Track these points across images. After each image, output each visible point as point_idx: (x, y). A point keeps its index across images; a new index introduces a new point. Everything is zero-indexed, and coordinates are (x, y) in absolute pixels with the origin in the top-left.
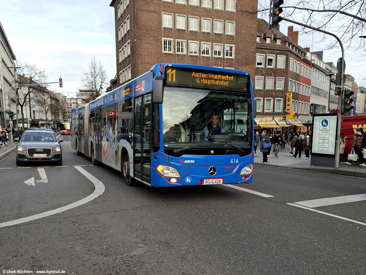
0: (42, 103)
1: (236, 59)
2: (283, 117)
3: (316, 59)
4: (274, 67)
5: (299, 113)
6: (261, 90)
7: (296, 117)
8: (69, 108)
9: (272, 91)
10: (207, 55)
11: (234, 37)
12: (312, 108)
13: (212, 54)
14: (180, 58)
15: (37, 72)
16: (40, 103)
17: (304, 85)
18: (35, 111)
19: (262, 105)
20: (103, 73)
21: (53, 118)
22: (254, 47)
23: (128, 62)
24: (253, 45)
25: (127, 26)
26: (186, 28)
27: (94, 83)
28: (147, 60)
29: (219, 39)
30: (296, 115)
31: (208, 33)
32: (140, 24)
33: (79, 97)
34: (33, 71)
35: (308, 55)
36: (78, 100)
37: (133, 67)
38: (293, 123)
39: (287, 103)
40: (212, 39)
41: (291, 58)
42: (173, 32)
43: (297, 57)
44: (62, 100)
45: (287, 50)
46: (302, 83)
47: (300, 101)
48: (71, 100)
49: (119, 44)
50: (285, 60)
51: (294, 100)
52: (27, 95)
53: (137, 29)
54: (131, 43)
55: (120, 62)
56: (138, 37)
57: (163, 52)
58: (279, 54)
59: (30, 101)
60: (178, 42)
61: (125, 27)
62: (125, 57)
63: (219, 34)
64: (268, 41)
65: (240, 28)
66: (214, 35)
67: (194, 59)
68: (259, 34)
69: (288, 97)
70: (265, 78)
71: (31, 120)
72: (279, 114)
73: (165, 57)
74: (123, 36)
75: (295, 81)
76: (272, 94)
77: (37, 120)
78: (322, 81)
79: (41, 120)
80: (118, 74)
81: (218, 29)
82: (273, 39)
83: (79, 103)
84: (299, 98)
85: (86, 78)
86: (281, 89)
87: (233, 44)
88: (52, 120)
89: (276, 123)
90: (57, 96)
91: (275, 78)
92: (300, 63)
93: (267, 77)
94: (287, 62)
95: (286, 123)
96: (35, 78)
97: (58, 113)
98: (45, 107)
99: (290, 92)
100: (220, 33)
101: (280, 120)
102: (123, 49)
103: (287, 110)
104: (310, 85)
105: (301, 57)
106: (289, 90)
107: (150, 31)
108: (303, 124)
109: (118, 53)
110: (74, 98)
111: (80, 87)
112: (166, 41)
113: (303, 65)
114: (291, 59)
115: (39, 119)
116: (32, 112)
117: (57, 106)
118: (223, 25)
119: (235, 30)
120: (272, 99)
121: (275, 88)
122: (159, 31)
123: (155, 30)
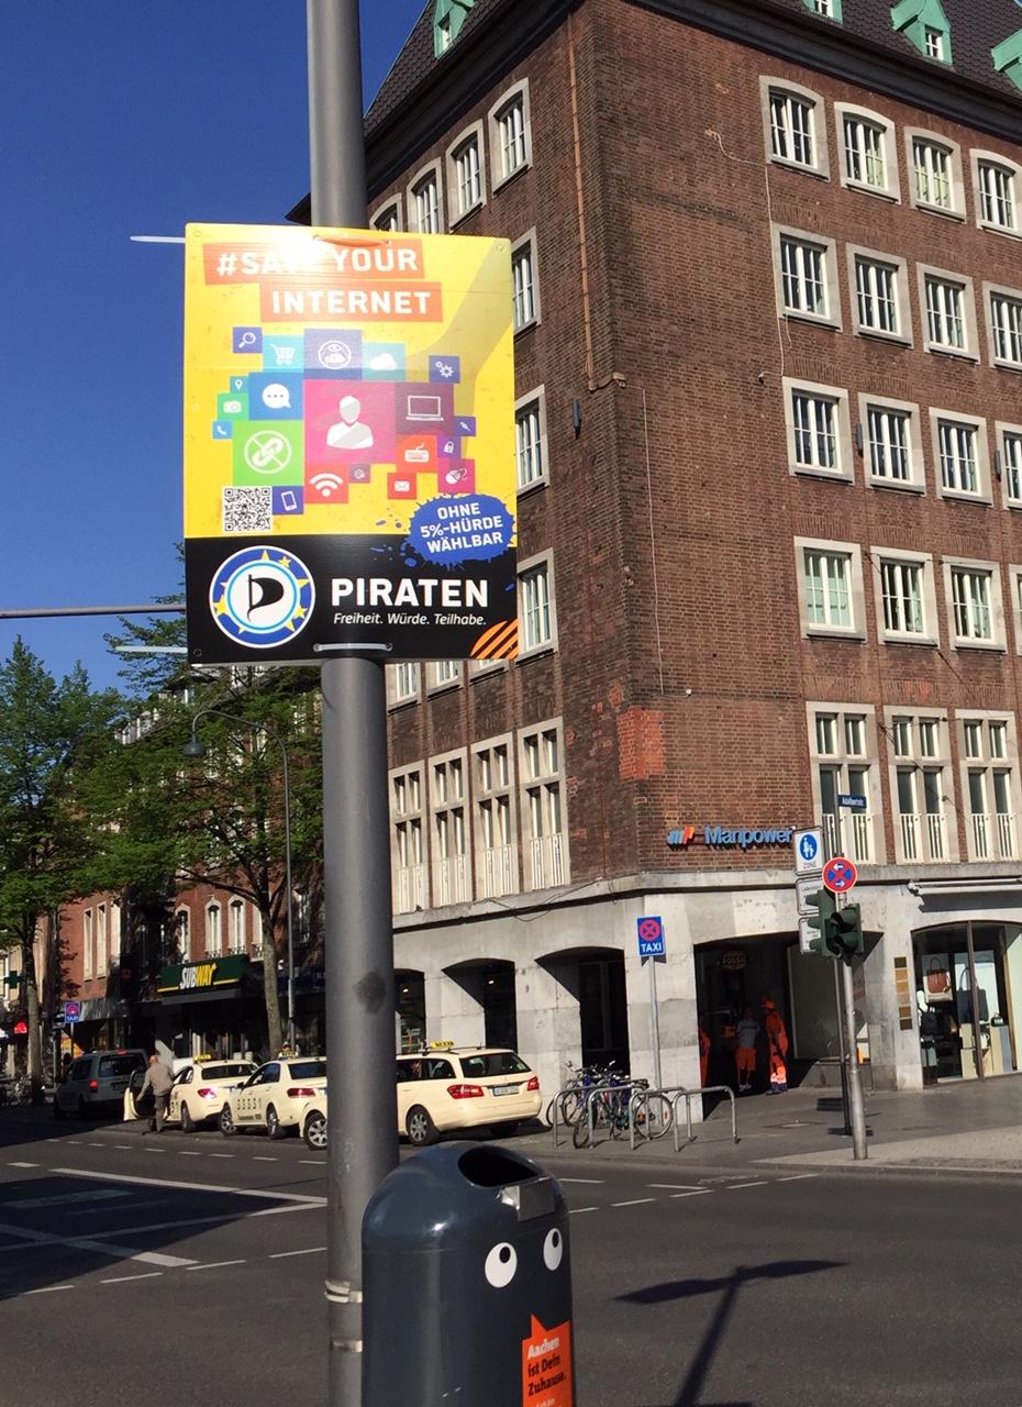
14: (894, 514)
26: (910, 337)
28: (700, 510)
32: (647, 277)
42: (841, 350)
56: (635, 356)
57: (792, 464)
60: (872, 413)
67: (971, 521)
73: (806, 498)
107: (705, 330)
112: (808, 401)
122: (759, 334)
123: (740, 324)
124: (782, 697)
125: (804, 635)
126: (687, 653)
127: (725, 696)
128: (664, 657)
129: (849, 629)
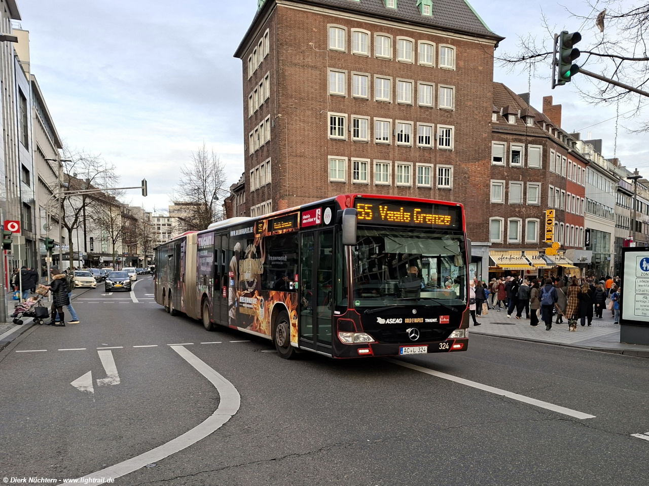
0: (107, 225)
1: (457, 152)
2: (540, 252)
3: (592, 152)
4: (523, 165)
5: (566, 244)
6: (501, 204)
7: (562, 253)
8: (154, 233)
9: (519, 206)
10: (407, 143)
11: (453, 113)
12: (588, 236)
13: (415, 142)
14: (360, 148)
15: (100, 169)
16: (104, 224)
17: (573, 197)
18: (94, 239)
19: (503, 230)
20: (219, 173)
21: (126, 251)
22: (487, 130)
23: (265, 153)
24: (485, 126)
25: (265, 91)
26: (370, 96)
27: (202, 190)
28: (301, 149)
29: (427, 115)
30: (563, 248)
31: (408, 105)
32: (289, 87)
33: (173, 214)
34: (93, 167)
35: (579, 146)
36: (172, 220)
37: (276, 162)
38: (557, 262)
39: (547, 227)
40: (415, 116)
41: (552, 150)
42: (346, 103)
43: (562, 149)
44: (143, 219)
45: (545, 136)
46: (570, 194)
47: (567, 224)
48: (158, 220)
49: (250, 123)
50: (541, 153)
51: (558, 223)
52: (81, 209)
53: (282, 96)
54: (273, 121)
55: (250, 153)
56: (285, 109)
57: (330, 136)
58: (531, 143)
59: (85, 220)
60: (354, 120)
61: (262, 93)
62: (261, 145)
63: (427, 107)
64: (512, 120)
65: (464, 97)
66: (419, 109)
67: (384, 150)
68: (495, 109)
69: (549, 217)
70: (507, 184)
71: (85, 254)
72: (532, 247)
73: (332, 145)
74: (257, 107)
75: (559, 189)
76: (519, 212)
77: (97, 254)
78: (603, 189)
79: (103, 254)
80: (246, 175)
81: (426, 97)
82: (521, 118)
83: (173, 225)
84: (566, 219)
85: (189, 182)
86: (536, 202)
87: (452, 125)
88: (123, 255)
89: (528, 263)
90: (135, 211)
91: (525, 184)
92: (566, 158)
93: (510, 182)
94: (545, 156)
95: (545, 263)
96: (96, 181)
97: (136, 242)
98: (112, 232)
99: (552, 209)
100: (429, 105)
101: (534, 258)
102: (256, 131)
103: (547, 239)
104: (584, 197)
105: (568, 148)
106: (550, 204)
107: (305, 101)
108: (575, 264)
109: (249, 138)
110: (164, 216)
111: (178, 197)
112: (335, 118)
113: (571, 161)
114: (552, 152)
115: (101, 252)
116: (88, 240)
117: (134, 230)
118: (434, 92)
119: (454, 101)
120: (521, 220)
121: (526, 202)
122: (321, 100)
123: (316, 98)
125: (329, 181)
126: (295, 186)
127: (305, 197)
128: (289, 187)
129: (343, 180)
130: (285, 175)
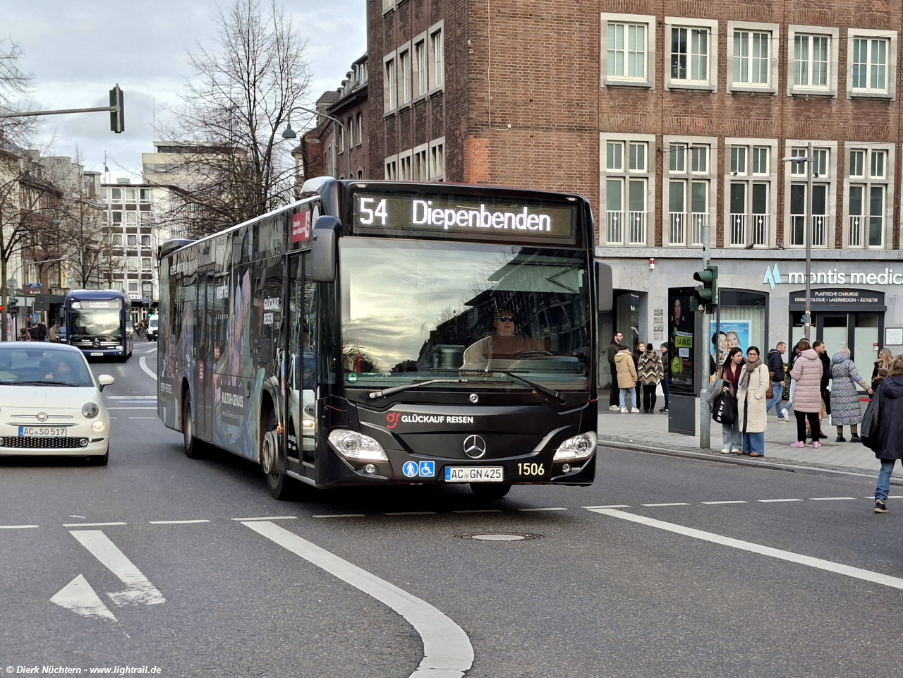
8: (107, 231)
20: (291, 63)
21: (33, 281)
23: (425, 9)
33: (154, 179)
37: (458, 32)
44: (80, 193)
48: (116, 194)
55: (384, 10)
80: (370, 67)
83: (157, 207)
85: (208, 88)
90: (59, 171)
110: (132, 182)
124: (581, 129)
125: (602, 85)
126: (510, 99)
127: (537, 129)
128: (492, 102)
129: (641, 80)
130: (484, 68)
